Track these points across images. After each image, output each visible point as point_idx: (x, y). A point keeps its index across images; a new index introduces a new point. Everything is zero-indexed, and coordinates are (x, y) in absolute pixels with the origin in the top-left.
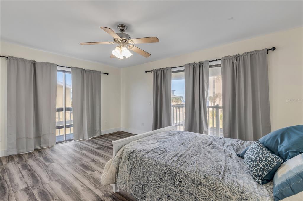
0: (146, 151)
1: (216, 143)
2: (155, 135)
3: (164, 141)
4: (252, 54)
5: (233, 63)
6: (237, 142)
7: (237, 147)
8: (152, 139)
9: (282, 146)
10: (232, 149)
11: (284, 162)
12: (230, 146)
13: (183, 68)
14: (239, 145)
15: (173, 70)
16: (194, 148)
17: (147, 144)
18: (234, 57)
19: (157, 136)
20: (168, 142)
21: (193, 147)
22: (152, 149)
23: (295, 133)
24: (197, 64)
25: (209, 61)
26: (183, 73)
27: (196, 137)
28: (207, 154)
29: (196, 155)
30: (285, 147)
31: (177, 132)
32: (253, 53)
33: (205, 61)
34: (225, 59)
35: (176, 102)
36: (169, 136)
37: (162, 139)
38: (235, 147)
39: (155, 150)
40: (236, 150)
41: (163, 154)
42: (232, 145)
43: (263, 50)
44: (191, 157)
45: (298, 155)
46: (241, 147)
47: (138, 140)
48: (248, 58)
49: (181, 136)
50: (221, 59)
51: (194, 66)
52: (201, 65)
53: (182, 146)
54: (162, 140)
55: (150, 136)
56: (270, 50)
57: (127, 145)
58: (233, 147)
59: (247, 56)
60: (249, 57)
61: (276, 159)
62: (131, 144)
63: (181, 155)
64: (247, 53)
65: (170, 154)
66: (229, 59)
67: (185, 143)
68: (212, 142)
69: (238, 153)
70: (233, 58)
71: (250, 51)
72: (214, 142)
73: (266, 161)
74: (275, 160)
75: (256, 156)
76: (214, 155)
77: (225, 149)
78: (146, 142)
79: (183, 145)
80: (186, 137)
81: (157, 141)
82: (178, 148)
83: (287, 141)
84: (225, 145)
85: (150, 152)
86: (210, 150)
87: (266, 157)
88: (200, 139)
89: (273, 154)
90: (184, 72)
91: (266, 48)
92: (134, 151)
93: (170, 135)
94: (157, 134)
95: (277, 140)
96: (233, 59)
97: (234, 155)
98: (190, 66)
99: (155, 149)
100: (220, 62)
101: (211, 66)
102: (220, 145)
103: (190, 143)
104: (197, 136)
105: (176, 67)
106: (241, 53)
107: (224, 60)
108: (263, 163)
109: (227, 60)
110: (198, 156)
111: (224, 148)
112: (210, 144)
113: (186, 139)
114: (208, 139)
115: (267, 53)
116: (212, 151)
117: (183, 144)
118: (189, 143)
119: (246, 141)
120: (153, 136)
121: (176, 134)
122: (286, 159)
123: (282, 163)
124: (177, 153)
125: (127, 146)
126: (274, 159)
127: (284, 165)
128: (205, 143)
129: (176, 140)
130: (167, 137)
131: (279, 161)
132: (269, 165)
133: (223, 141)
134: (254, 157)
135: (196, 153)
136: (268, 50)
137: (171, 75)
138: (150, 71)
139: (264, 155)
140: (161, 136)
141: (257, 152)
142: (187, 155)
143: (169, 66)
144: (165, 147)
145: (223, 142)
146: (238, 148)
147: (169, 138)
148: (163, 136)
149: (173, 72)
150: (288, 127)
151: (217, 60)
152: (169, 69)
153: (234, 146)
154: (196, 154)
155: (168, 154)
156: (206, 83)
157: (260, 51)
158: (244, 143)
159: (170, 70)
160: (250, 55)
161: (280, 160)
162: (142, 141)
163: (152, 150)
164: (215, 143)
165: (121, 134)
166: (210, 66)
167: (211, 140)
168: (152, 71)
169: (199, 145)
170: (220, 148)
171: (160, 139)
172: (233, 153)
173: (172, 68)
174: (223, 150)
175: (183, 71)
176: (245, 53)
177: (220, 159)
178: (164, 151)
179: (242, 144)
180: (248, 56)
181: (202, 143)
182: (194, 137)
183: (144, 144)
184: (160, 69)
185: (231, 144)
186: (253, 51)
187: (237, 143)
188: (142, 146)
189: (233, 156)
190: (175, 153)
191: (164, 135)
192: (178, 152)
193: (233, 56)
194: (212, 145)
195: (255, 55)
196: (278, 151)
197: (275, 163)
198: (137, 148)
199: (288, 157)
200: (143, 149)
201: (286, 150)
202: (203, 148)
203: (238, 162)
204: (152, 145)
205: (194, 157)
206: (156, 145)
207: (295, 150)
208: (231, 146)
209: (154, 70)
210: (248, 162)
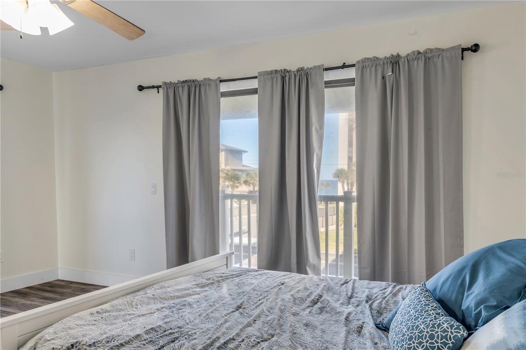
0: (116, 343)
1: (332, 296)
2: (155, 286)
3: (184, 305)
4: (428, 57)
5: (383, 78)
6: (385, 289)
7: (381, 303)
8: (146, 300)
9: (472, 293)
10: (368, 312)
11: (470, 335)
12: (364, 302)
13: (254, 84)
14: (386, 297)
15: (224, 88)
16: (269, 318)
17: (128, 317)
18: (386, 62)
19: (163, 290)
20: (195, 306)
21: (268, 313)
22: (138, 333)
23: (500, 259)
24: (293, 74)
25: (326, 66)
26: (255, 98)
27: (283, 284)
28: (301, 330)
29: (270, 337)
30: (476, 296)
31: (231, 273)
32: (430, 55)
33: (315, 67)
34: (365, 65)
35: (249, 185)
36: (203, 286)
37: (178, 297)
38: (375, 305)
39: (146, 337)
40: (378, 312)
41: (172, 345)
42: (370, 299)
43: (453, 48)
44: (253, 346)
45: (500, 313)
46: (391, 302)
47: (94, 310)
48: (418, 68)
49: (238, 285)
50: (354, 65)
51: (283, 78)
52: (304, 77)
53: (237, 313)
54: (177, 301)
55: (141, 293)
56: (467, 49)
57: (50, 330)
58: (370, 306)
59: (416, 62)
60: (421, 64)
61: (453, 331)
62: (70, 321)
63: (225, 343)
64: (416, 54)
65: (193, 342)
66: (376, 66)
67: (246, 305)
68: (321, 296)
69: (381, 318)
70: (384, 64)
71: (424, 49)
72: (326, 297)
73: (432, 337)
74: (451, 332)
75: (413, 326)
76: (318, 332)
77: (349, 314)
78: (122, 313)
79: (241, 310)
80: (252, 286)
81: (159, 306)
82: (222, 321)
83: (482, 281)
84: (353, 300)
85: (128, 343)
86: (311, 318)
87: (433, 326)
88: (293, 288)
89: (449, 318)
90: (257, 95)
91: (460, 45)
92: (72, 346)
93: (208, 285)
94: (166, 284)
95: (464, 280)
96: (384, 67)
97: (370, 327)
98: (272, 79)
99: (147, 332)
100: (351, 73)
101: (329, 84)
102: (341, 301)
103: (261, 303)
104: (286, 280)
105: (234, 80)
106: (403, 53)
107: (363, 68)
108: (425, 344)
109: (368, 69)
110: (275, 338)
111: (350, 308)
112: (315, 302)
113: (252, 291)
114: (312, 289)
115: (462, 59)
116: (316, 320)
117: (239, 307)
118: (259, 302)
119: (404, 286)
120: (150, 292)
121: (227, 278)
122: (476, 326)
123: (465, 339)
124: (214, 337)
125: (48, 333)
126: (450, 330)
127: (469, 343)
128: (303, 300)
129: (221, 298)
130: (198, 290)
131: (459, 334)
132: (438, 346)
133: (351, 290)
134: (408, 330)
135: (270, 332)
136: (463, 50)
137: (218, 104)
138: (153, 87)
139: (430, 321)
140: (178, 290)
141: (415, 316)
142: (243, 340)
143: (213, 76)
144: (181, 323)
145: (350, 294)
146: (383, 305)
147: (202, 294)
148: (184, 290)
149: (224, 95)
150: (488, 247)
151: (344, 66)
152: (213, 84)
153: (374, 302)
154: (269, 335)
155: (186, 344)
156: (316, 129)
157: (447, 50)
158: (399, 291)
159: (217, 88)
160: (423, 58)
161: (462, 332)
162: (107, 311)
163: (138, 335)
164: (328, 298)
165: (60, 290)
166: (326, 83)
167: (320, 289)
168: (160, 86)
169: (283, 308)
170: (338, 310)
171: (172, 298)
172: (367, 320)
173: (221, 81)
174: (344, 317)
175: (254, 91)
176: (413, 52)
177: (331, 343)
178: (176, 335)
179: (395, 295)
180: (420, 61)
181: (295, 299)
182: (276, 284)
183: (116, 318)
184: (186, 82)
185: (367, 297)
186: (431, 50)
187: (384, 293)
188: (105, 327)
189: (365, 331)
190: (210, 338)
191: (189, 285)
192: (218, 335)
193: (386, 58)
194: (319, 303)
195: (435, 60)
196: (462, 308)
197: (451, 340)
198: (84, 336)
199: (480, 321)
200: (105, 336)
201: (478, 305)
202: (294, 315)
203: (376, 344)
204: (141, 319)
205: (262, 343)
206: (155, 320)
207: (495, 303)
208: (367, 302)
209: (165, 83)
210: (396, 343)
